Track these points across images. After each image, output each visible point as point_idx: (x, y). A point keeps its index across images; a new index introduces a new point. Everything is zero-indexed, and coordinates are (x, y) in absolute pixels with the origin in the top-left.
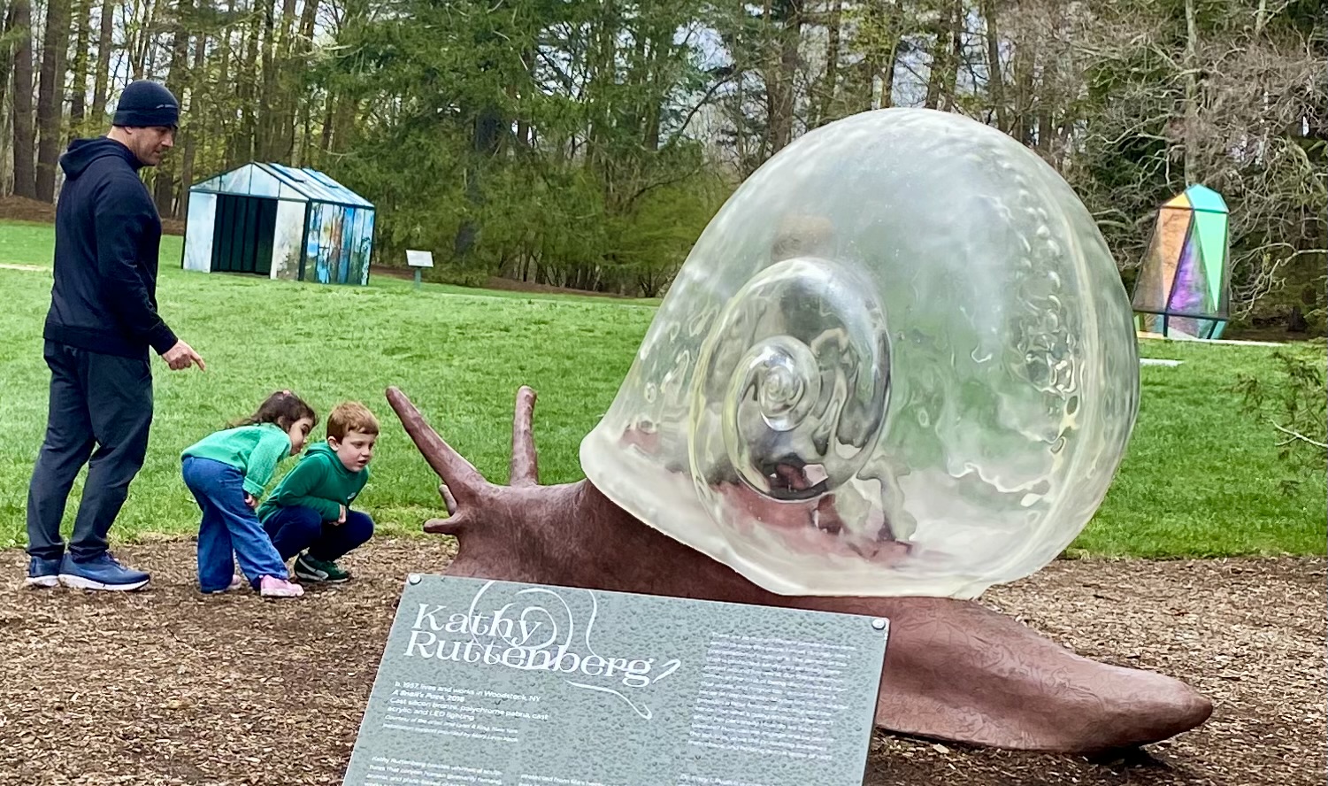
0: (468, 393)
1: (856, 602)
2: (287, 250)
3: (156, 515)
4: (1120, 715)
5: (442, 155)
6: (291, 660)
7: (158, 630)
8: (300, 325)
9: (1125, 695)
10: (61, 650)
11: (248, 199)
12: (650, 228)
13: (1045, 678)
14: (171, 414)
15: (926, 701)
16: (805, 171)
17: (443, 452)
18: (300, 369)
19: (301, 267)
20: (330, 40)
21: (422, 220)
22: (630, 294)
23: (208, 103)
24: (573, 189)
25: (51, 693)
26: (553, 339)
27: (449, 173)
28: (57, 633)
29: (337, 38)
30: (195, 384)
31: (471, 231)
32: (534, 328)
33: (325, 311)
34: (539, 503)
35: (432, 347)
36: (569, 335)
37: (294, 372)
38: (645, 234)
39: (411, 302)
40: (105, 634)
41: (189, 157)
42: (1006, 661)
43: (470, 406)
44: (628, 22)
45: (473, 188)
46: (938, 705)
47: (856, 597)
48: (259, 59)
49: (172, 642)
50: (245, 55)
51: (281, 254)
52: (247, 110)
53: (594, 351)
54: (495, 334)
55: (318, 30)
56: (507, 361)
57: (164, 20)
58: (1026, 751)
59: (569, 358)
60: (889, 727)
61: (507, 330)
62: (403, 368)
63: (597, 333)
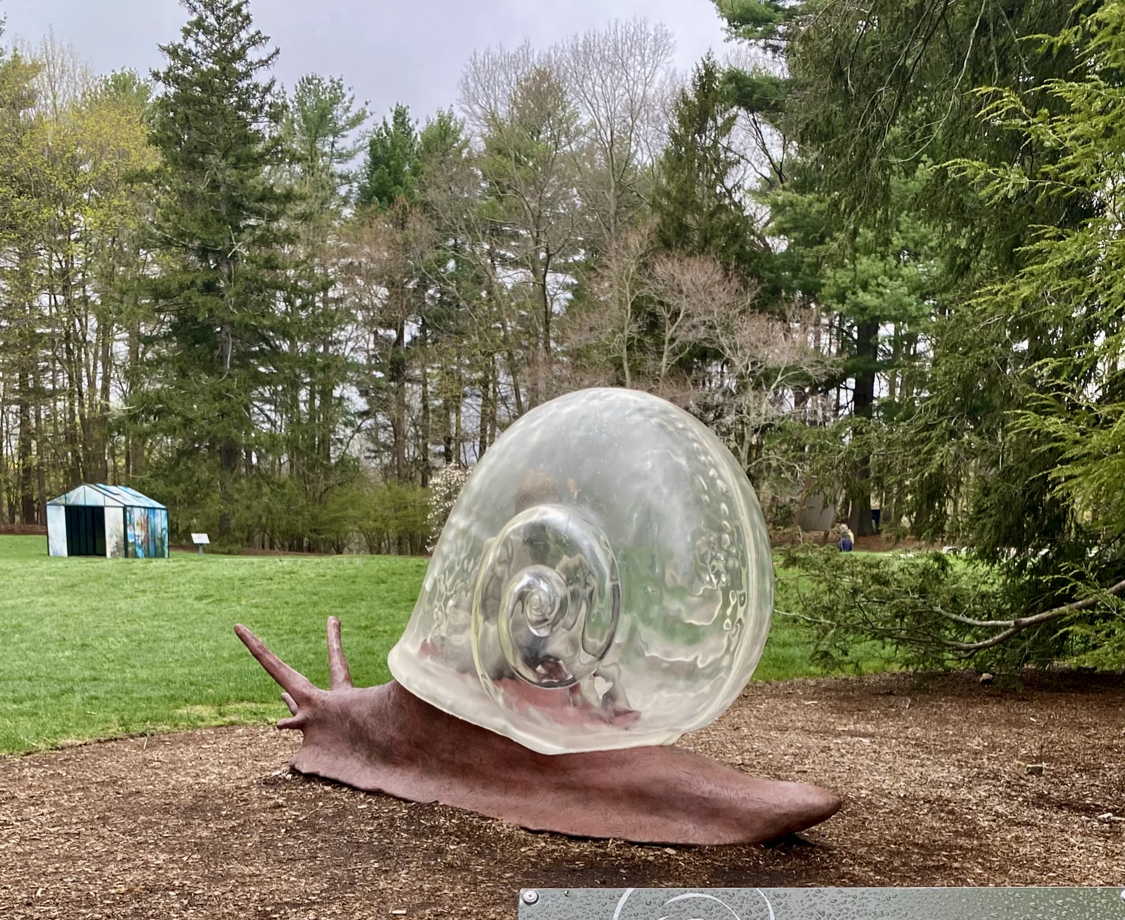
0: (257, 622)
1: (600, 755)
2: (115, 539)
3: (68, 727)
4: (784, 814)
5: (203, 473)
6: (200, 838)
7: (92, 821)
8: (136, 585)
9: (786, 800)
10: (20, 850)
11: (85, 508)
12: (334, 511)
13: (732, 794)
14: (63, 652)
15: (655, 819)
16: (535, 439)
17: (283, 670)
18: (143, 614)
19: (126, 549)
20: (121, 403)
21: (196, 515)
22: (327, 552)
23: (49, 449)
24: (286, 491)
25: (18, 890)
26: (302, 583)
27: (209, 484)
28: (14, 834)
29: (126, 402)
30: (75, 630)
31: (228, 520)
32: (287, 576)
33: (151, 575)
34: (360, 701)
35: (226, 594)
36: (311, 580)
37: (139, 617)
38: (333, 515)
39: (205, 566)
40: (52, 830)
41: (41, 485)
42: (706, 787)
43: (260, 630)
44: (306, 384)
45: (225, 493)
46: (663, 820)
47: (600, 752)
48: (78, 419)
49: (105, 832)
50: (68, 416)
51: (111, 542)
52: (74, 452)
53: (329, 589)
54: (264, 582)
55: (112, 397)
56: (276, 599)
57: (12, 397)
58: (725, 845)
59: (315, 594)
60: (633, 839)
61: (271, 579)
62: (210, 608)
63: (328, 577)
